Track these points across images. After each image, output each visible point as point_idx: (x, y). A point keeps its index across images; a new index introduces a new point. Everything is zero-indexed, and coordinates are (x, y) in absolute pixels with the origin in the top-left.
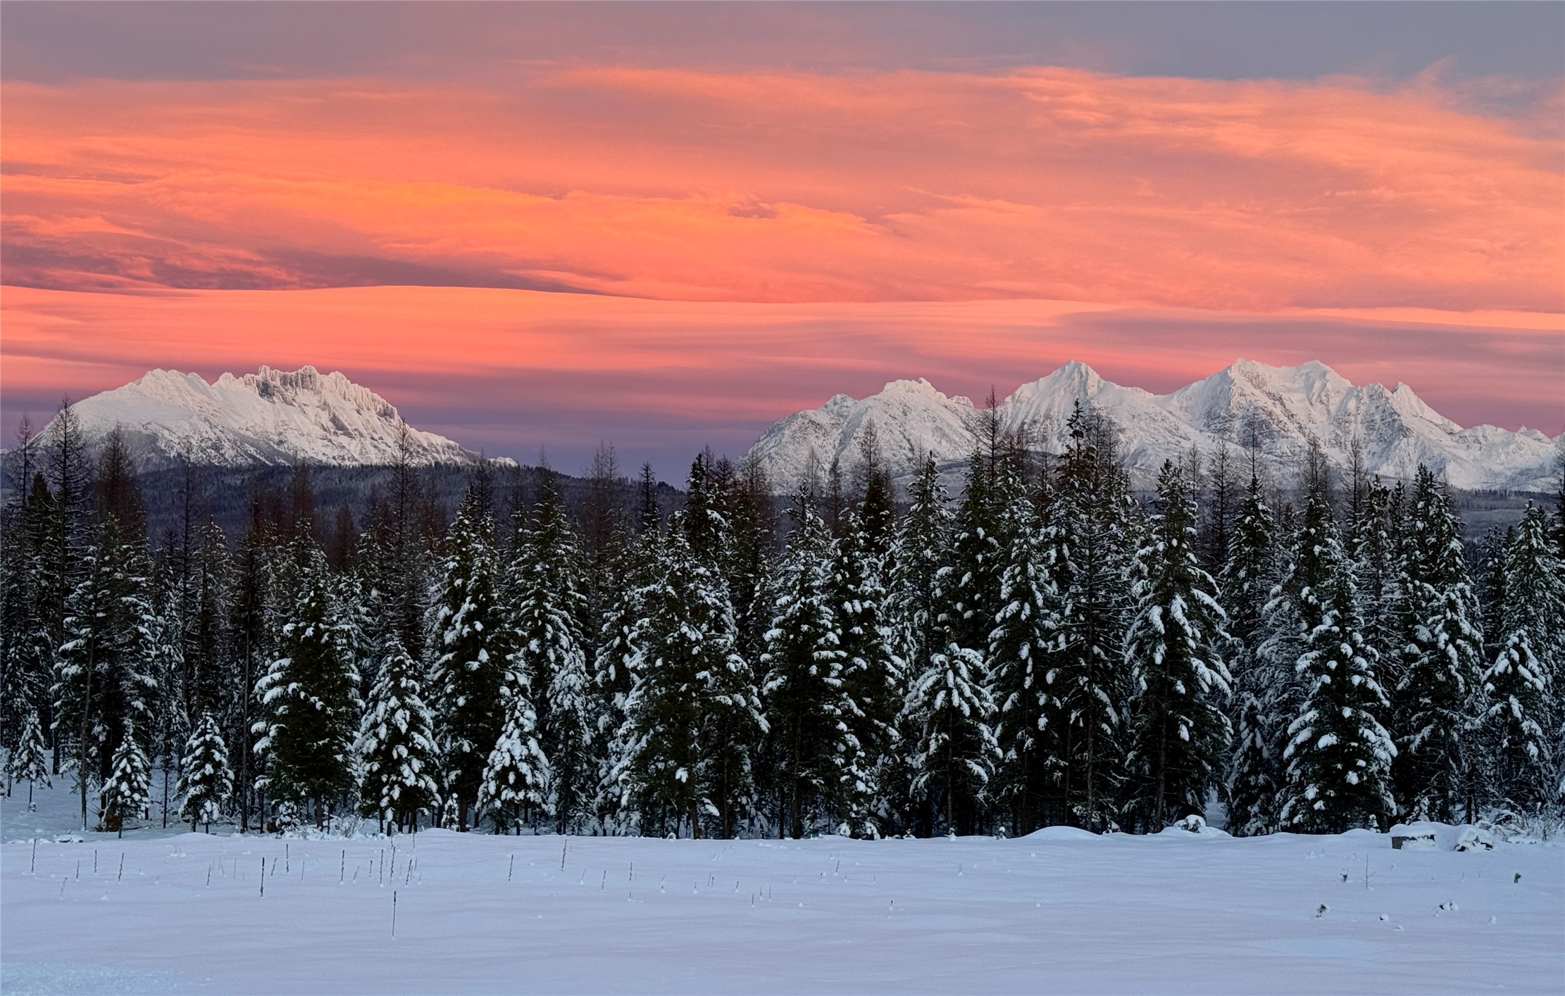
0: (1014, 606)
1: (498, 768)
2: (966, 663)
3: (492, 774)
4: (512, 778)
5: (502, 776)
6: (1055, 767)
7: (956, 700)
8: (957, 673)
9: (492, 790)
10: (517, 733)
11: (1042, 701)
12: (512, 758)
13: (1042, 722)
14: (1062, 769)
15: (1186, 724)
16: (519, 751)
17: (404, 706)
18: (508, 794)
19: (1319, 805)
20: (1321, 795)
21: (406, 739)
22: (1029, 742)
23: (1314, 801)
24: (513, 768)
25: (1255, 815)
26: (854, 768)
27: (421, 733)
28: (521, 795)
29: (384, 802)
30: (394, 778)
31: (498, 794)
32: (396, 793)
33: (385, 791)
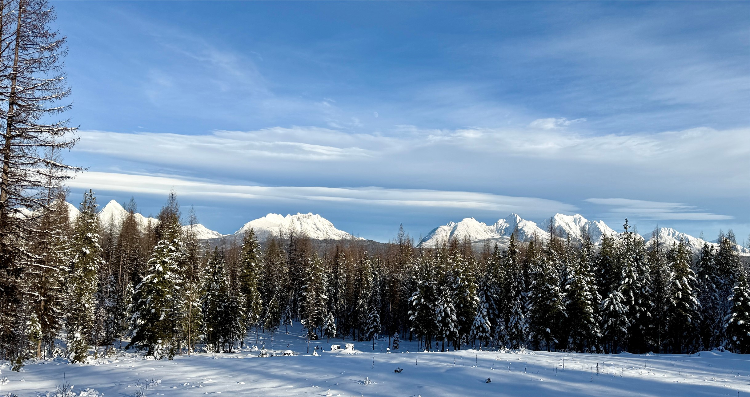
0: (627, 280)
1: (477, 326)
2: (619, 296)
3: (474, 328)
4: (481, 329)
5: (478, 328)
6: (642, 329)
7: (617, 308)
8: (616, 300)
9: (475, 332)
10: (481, 316)
11: (637, 308)
12: (481, 323)
13: (638, 315)
14: (644, 330)
15: (690, 317)
16: (483, 321)
17: (448, 306)
18: (480, 334)
19: (738, 342)
20: (738, 339)
21: (450, 317)
22: (634, 321)
23: (736, 341)
24: (481, 326)
25: (702, 345)
26: (596, 329)
27: (453, 314)
28: (484, 334)
29: (444, 336)
30: (446, 328)
31: (477, 334)
32: (448, 333)
33: (444, 332)
